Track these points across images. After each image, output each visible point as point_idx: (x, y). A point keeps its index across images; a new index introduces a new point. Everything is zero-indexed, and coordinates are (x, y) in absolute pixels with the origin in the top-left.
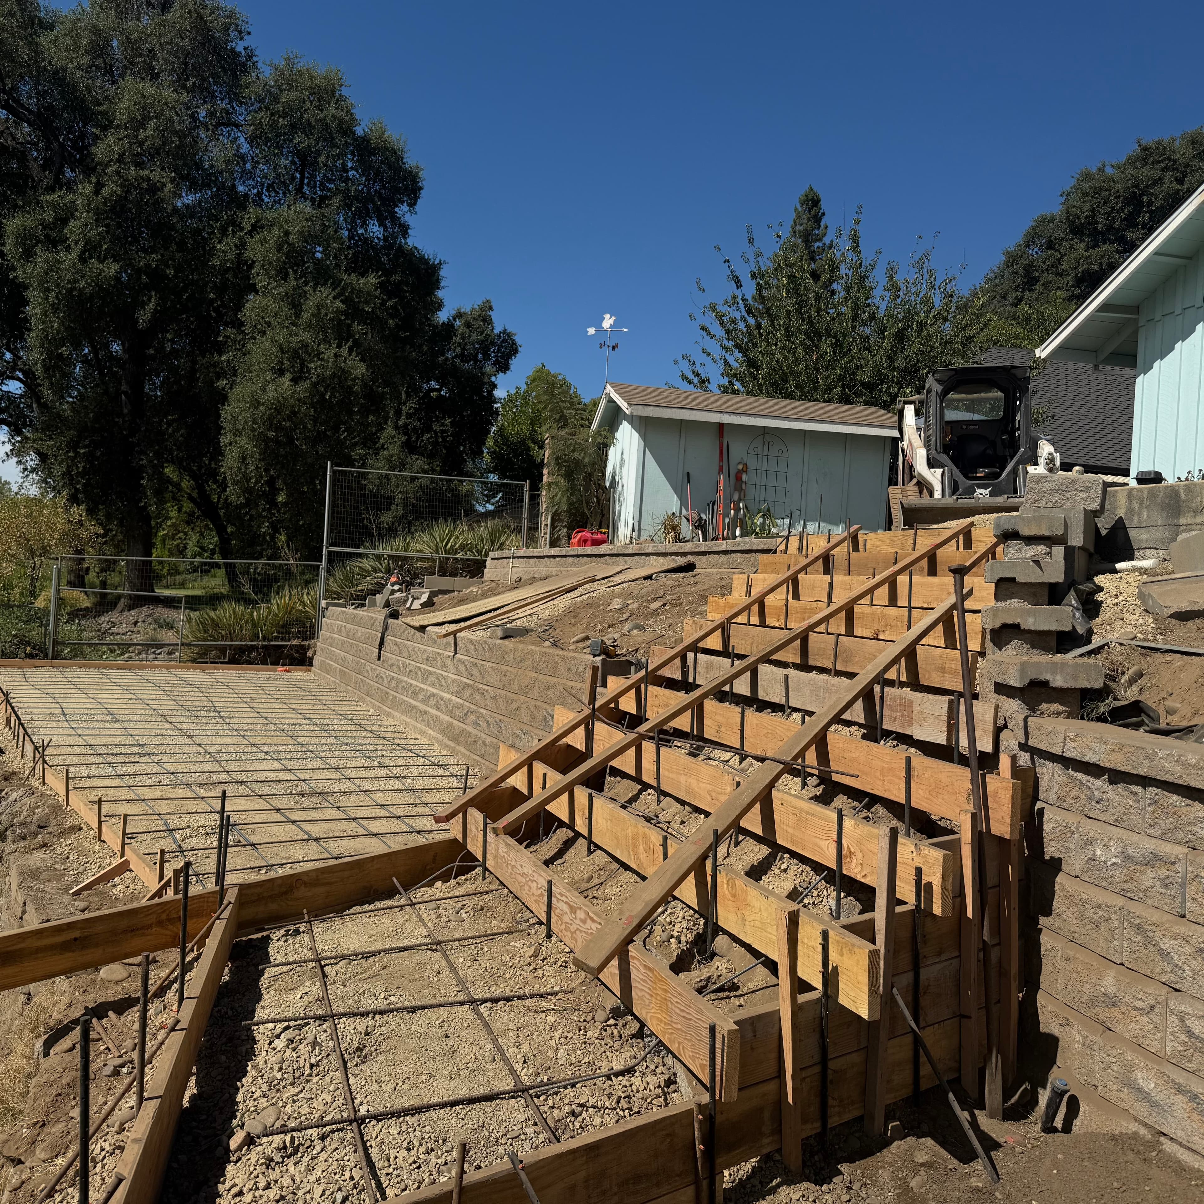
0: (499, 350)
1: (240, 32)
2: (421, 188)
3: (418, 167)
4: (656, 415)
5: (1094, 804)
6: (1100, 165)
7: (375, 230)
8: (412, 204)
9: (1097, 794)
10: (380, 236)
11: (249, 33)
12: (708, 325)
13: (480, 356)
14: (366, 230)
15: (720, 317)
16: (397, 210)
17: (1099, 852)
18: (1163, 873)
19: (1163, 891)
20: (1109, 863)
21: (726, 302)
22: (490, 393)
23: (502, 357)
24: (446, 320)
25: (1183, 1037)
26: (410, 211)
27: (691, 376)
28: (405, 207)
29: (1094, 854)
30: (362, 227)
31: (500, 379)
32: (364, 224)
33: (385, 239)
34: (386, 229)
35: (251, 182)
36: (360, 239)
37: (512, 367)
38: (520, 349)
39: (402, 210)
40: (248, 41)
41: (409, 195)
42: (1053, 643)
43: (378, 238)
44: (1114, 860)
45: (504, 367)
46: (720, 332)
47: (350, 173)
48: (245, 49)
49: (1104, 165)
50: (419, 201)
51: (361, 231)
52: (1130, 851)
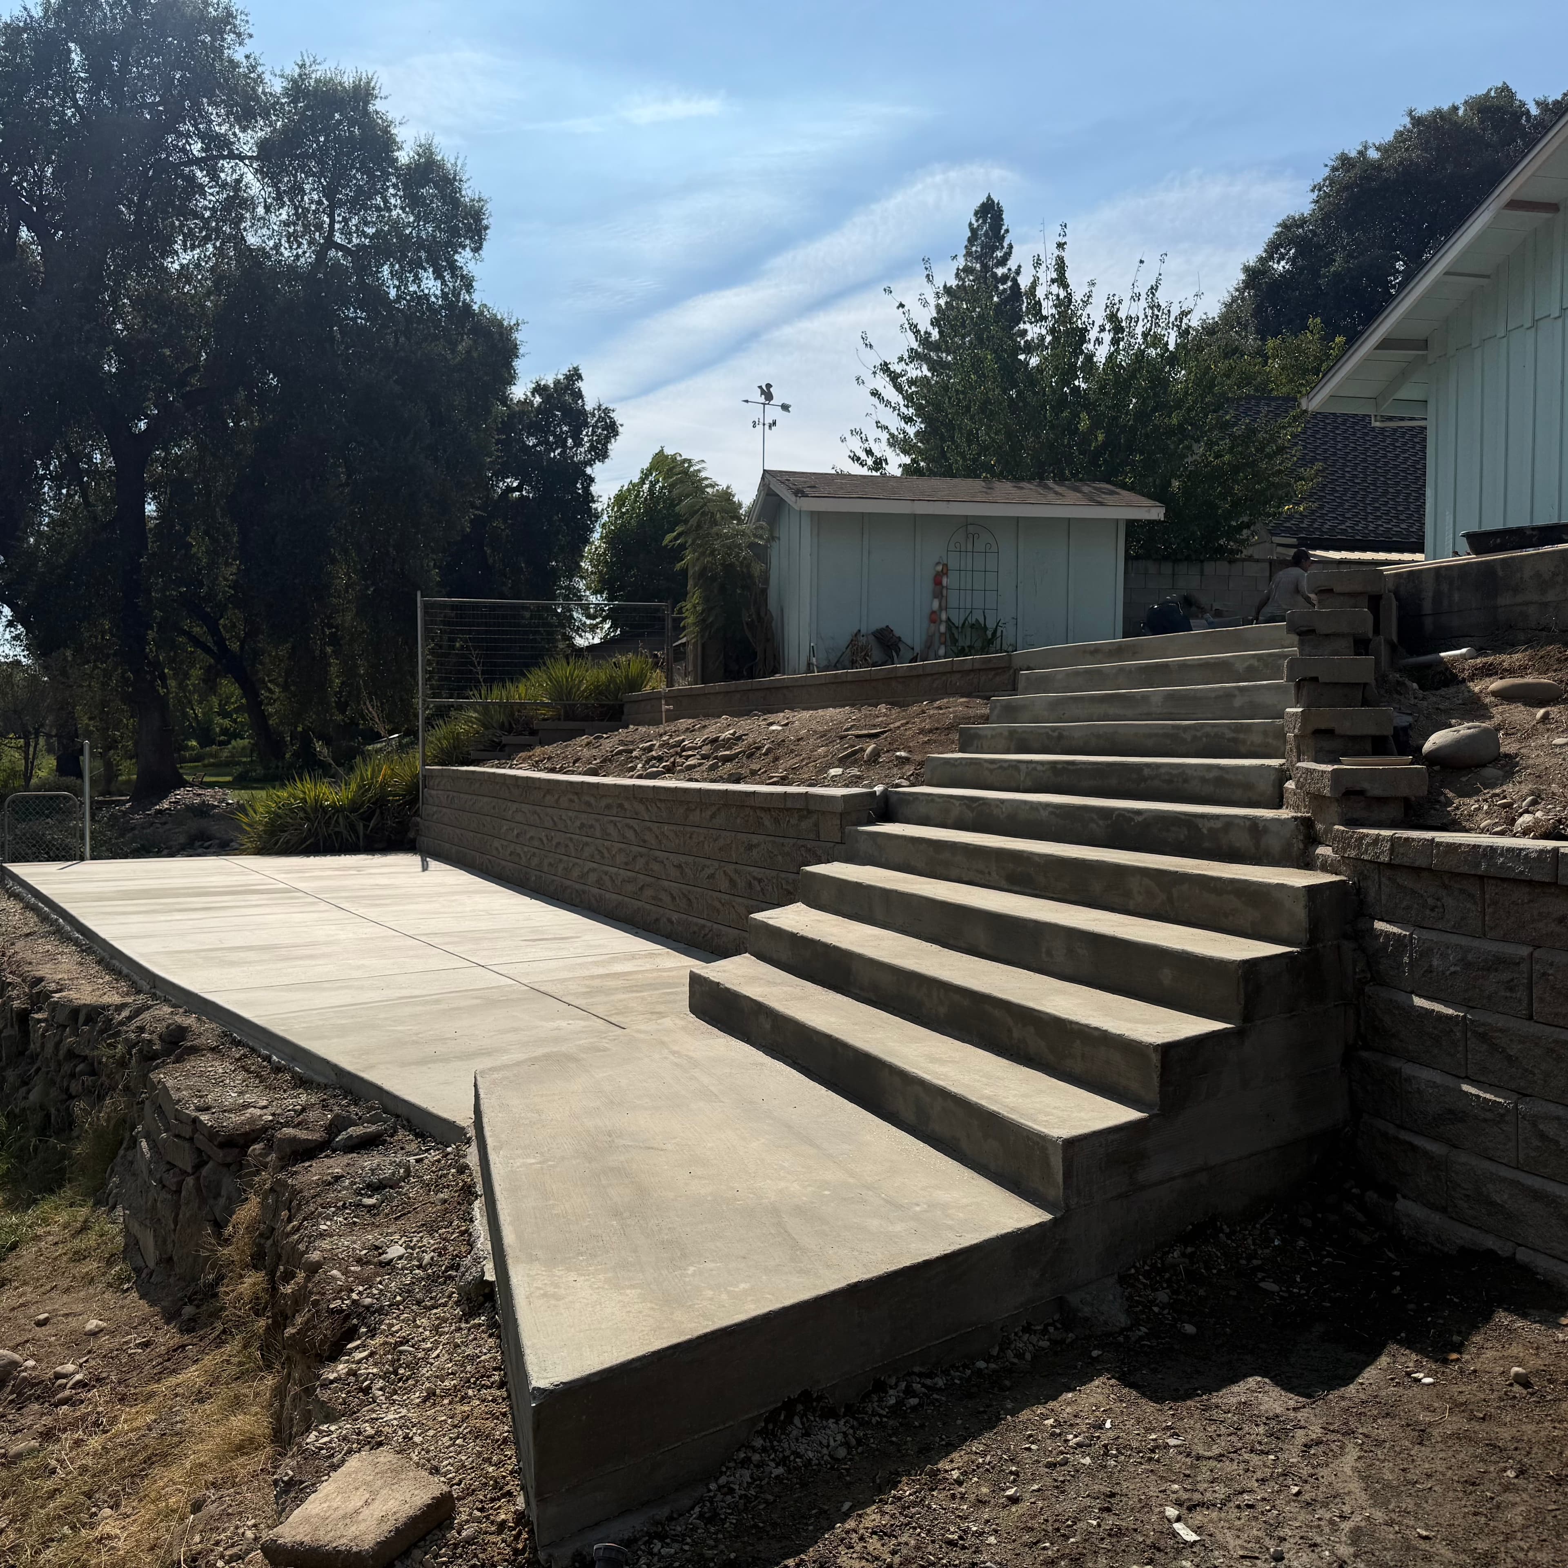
0: (594, 432)
1: (239, 35)
2: (487, 228)
3: (480, 200)
4: (830, 509)
5: (1428, 912)
6: (1360, 148)
7: (430, 285)
8: (477, 250)
9: (1430, 901)
10: (438, 293)
11: (251, 36)
12: (881, 390)
13: (570, 441)
14: (419, 287)
15: (894, 377)
16: (457, 257)
17: (1435, 963)
18: (1506, 976)
19: (1508, 994)
20: (1448, 973)
21: (901, 359)
22: (586, 489)
23: (598, 442)
24: (522, 398)
25: (1536, 1143)
26: (474, 257)
27: (863, 456)
28: (467, 253)
29: (1431, 966)
30: (414, 281)
31: (596, 470)
32: (417, 279)
33: (444, 295)
34: (444, 283)
35: (265, 231)
36: (412, 300)
37: (611, 453)
38: (620, 429)
39: (464, 258)
40: (250, 46)
41: (471, 238)
42: (1369, 747)
43: (436, 296)
44: (1452, 969)
45: (600, 453)
46: (895, 397)
47: (394, 213)
48: (247, 57)
49: (1366, 148)
50: (485, 244)
51: (413, 288)
52: (1470, 957)
